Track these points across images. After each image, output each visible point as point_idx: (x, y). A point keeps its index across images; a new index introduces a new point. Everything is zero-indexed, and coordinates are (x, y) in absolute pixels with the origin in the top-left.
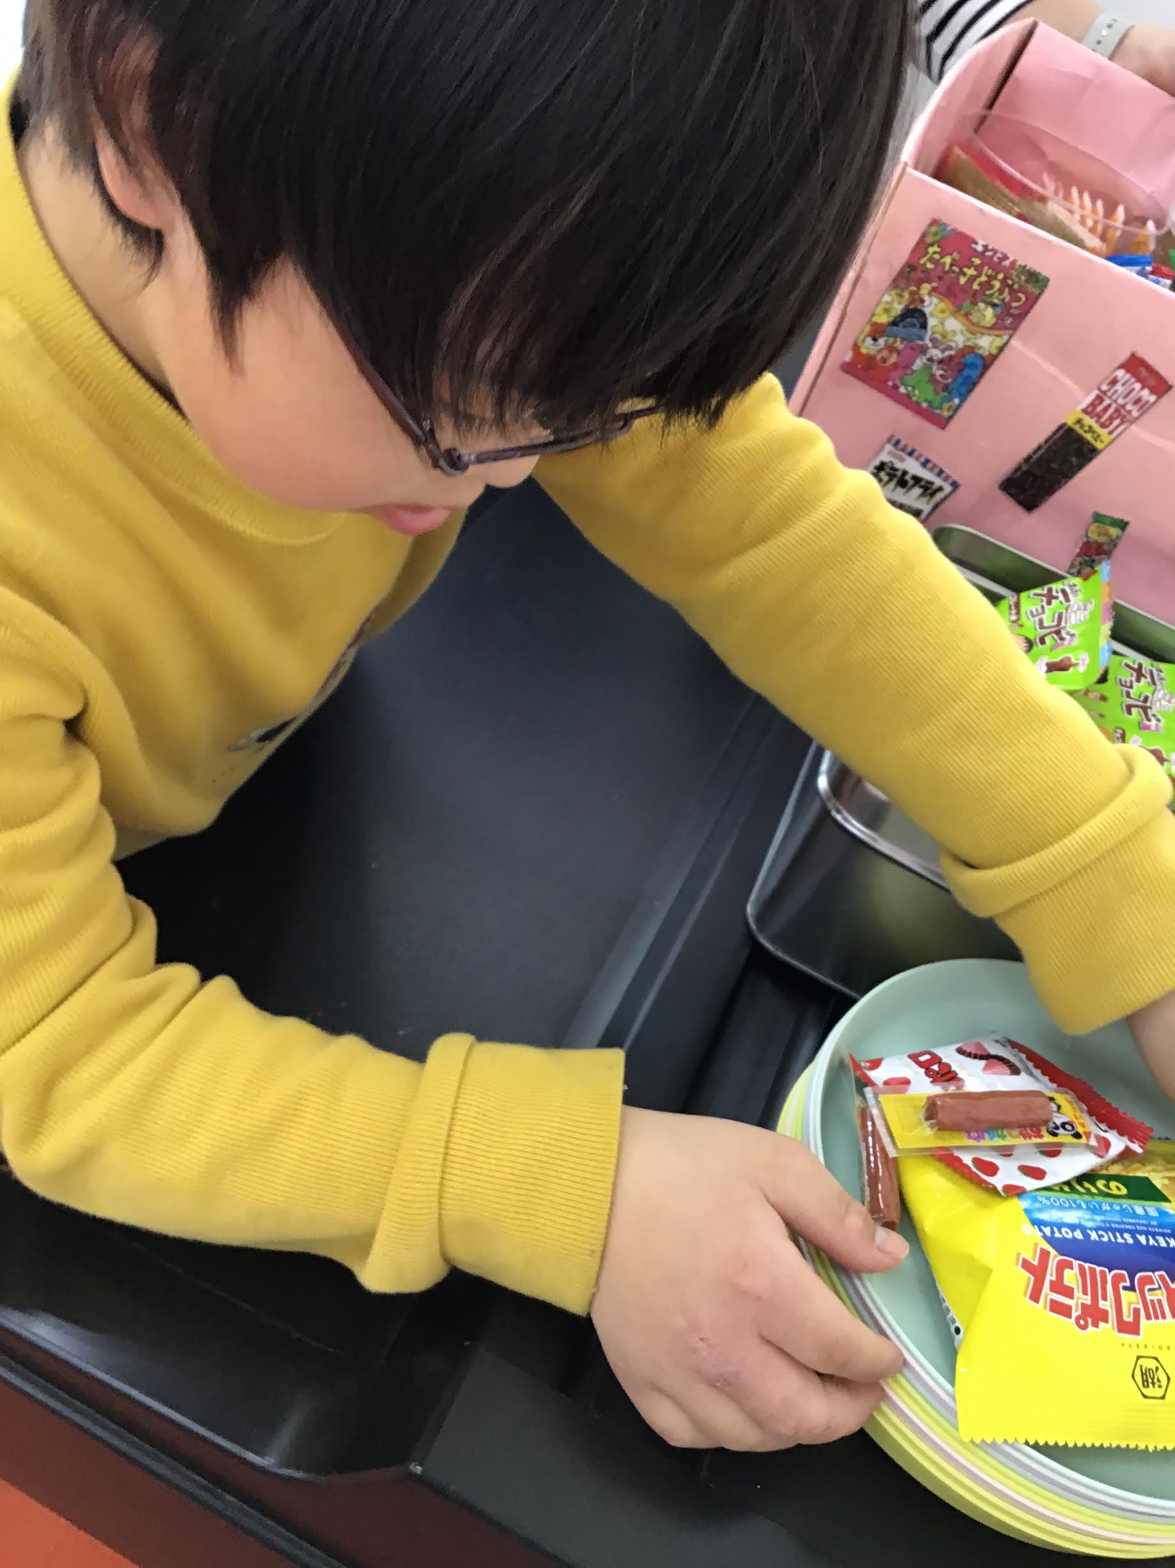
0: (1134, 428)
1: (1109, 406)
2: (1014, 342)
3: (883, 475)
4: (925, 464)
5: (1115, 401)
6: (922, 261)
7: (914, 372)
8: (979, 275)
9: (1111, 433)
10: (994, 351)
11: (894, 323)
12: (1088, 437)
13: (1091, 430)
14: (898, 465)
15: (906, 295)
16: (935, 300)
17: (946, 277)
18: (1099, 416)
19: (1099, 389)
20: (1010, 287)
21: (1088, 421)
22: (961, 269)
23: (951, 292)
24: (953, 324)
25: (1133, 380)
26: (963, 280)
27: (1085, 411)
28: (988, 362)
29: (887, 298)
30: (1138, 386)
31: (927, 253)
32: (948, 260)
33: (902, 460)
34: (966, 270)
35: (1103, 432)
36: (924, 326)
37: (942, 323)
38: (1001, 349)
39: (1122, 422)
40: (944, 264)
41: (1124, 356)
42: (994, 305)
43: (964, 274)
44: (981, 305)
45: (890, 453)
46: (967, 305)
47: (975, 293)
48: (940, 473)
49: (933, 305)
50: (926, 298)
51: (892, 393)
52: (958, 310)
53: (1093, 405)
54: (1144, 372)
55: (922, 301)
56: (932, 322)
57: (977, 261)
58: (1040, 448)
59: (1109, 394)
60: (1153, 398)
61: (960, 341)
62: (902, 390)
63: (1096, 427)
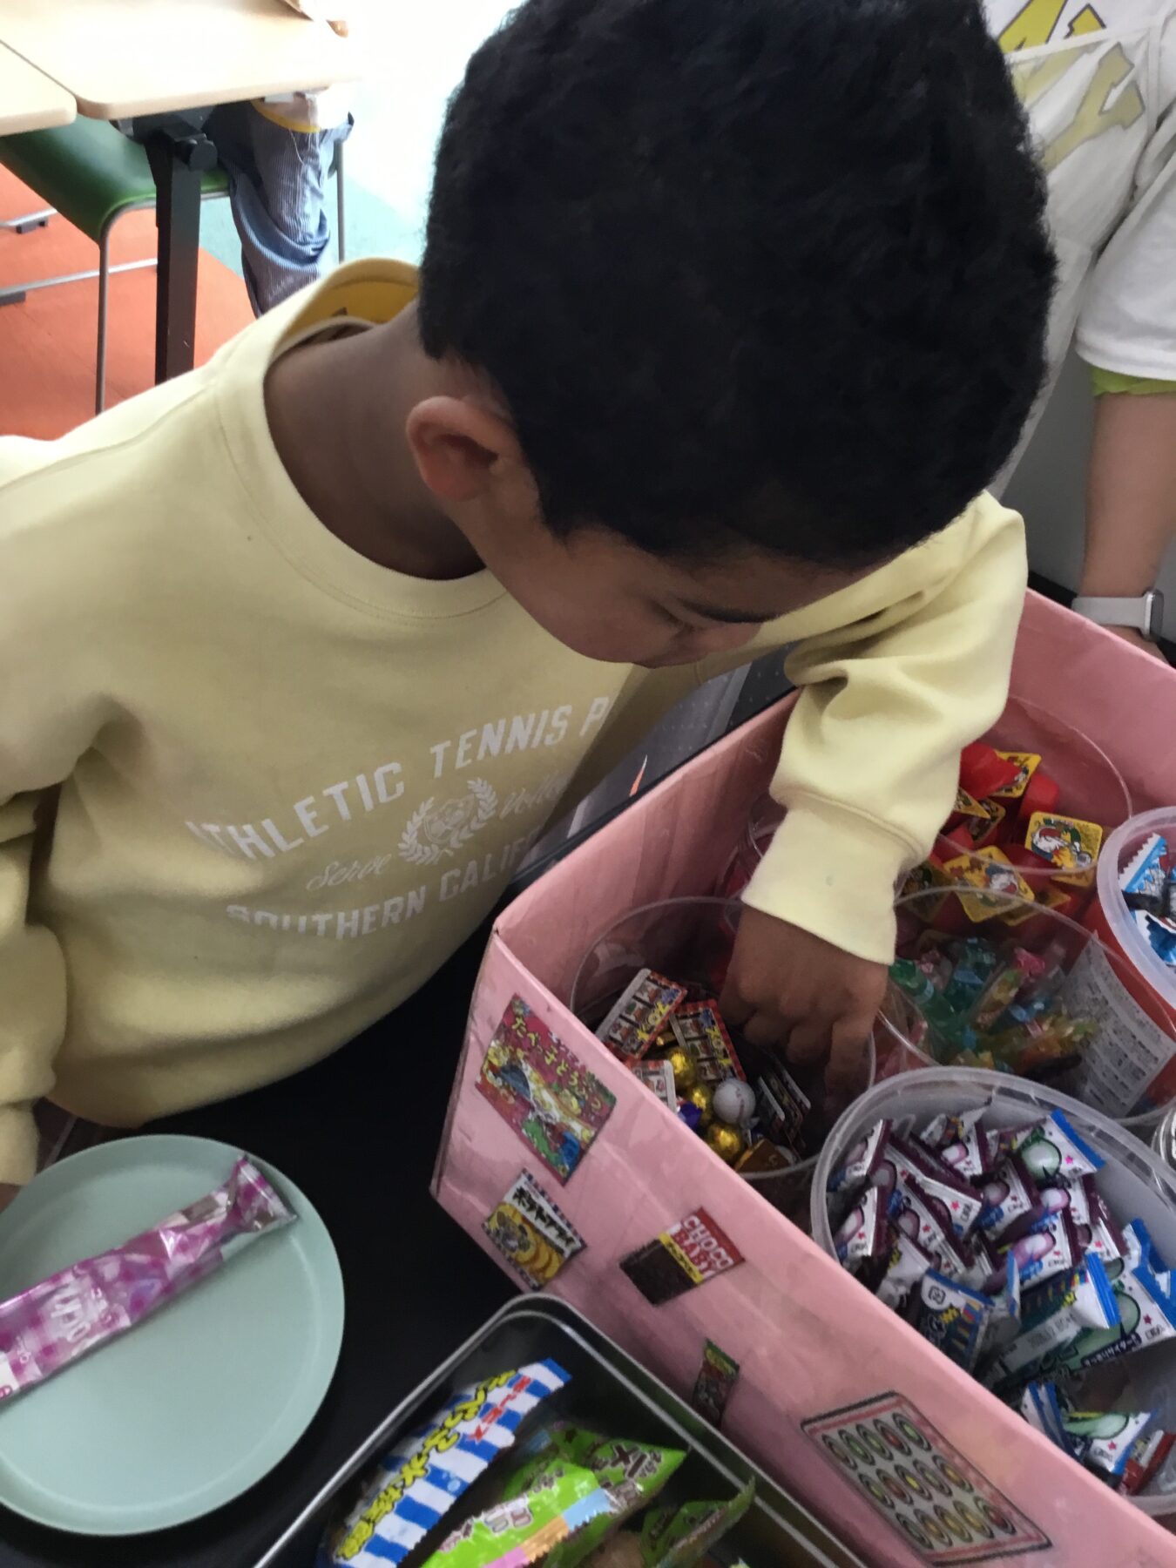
0: (722, 1279)
1: (693, 1246)
2: (601, 1137)
3: (524, 1200)
4: (556, 1209)
5: (699, 1244)
6: (514, 1027)
7: (529, 1121)
8: (560, 1064)
9: (702, 1272)
10: (587, 1141)
11: (503, 1069)
12: (682, 1264)
13: (682, 1259)
14: (533, 1197)
15: (507, 1050)
16: (530, 1069)
17: (534, 1051)
18: (689, 1249)
19: (682, 1223)
20: (587, 1088)
21: (677, 1247)
22: (544, 1051)
23: (539, 1066)
24: (547, 1097)
25: (708, 1233)
26: (548, 1062)
27: (674, 1237)
28: (583, 1147)
29: (493, 1044)
30: (715, 1242)
31: (516, 1022)
32: (532, 1036)
33: (537, 1197)
34: (548, 1053)
35: (696, 1269)
36: (526, 1085)
37: (539, 1089)
38: (593, 1140)
39: (709, 1267)
40: (530, 1039)
41: (695, 1207)
42: (578, 1098)
43: (549, 1057)
44: (567, 1092)
45: (525, 1183)
46: (555, 1084)
47: (560, 1079)
48: (569, 1225)
49: (528, 1070)
50: (522, 1061)
51: (517, 1128)
52: (549, 1086)
53: (679, 1234)
54: (716, 1231)
55: (521, 1064)
56: (532, 1086)
57: (556, 1051)
58: (644, 1249)
59: (693, 1233)
60: (731, 1261)
61: (556, 1115)
62: (524, 1131)
63: (686, 1258)
